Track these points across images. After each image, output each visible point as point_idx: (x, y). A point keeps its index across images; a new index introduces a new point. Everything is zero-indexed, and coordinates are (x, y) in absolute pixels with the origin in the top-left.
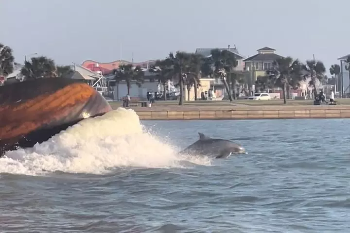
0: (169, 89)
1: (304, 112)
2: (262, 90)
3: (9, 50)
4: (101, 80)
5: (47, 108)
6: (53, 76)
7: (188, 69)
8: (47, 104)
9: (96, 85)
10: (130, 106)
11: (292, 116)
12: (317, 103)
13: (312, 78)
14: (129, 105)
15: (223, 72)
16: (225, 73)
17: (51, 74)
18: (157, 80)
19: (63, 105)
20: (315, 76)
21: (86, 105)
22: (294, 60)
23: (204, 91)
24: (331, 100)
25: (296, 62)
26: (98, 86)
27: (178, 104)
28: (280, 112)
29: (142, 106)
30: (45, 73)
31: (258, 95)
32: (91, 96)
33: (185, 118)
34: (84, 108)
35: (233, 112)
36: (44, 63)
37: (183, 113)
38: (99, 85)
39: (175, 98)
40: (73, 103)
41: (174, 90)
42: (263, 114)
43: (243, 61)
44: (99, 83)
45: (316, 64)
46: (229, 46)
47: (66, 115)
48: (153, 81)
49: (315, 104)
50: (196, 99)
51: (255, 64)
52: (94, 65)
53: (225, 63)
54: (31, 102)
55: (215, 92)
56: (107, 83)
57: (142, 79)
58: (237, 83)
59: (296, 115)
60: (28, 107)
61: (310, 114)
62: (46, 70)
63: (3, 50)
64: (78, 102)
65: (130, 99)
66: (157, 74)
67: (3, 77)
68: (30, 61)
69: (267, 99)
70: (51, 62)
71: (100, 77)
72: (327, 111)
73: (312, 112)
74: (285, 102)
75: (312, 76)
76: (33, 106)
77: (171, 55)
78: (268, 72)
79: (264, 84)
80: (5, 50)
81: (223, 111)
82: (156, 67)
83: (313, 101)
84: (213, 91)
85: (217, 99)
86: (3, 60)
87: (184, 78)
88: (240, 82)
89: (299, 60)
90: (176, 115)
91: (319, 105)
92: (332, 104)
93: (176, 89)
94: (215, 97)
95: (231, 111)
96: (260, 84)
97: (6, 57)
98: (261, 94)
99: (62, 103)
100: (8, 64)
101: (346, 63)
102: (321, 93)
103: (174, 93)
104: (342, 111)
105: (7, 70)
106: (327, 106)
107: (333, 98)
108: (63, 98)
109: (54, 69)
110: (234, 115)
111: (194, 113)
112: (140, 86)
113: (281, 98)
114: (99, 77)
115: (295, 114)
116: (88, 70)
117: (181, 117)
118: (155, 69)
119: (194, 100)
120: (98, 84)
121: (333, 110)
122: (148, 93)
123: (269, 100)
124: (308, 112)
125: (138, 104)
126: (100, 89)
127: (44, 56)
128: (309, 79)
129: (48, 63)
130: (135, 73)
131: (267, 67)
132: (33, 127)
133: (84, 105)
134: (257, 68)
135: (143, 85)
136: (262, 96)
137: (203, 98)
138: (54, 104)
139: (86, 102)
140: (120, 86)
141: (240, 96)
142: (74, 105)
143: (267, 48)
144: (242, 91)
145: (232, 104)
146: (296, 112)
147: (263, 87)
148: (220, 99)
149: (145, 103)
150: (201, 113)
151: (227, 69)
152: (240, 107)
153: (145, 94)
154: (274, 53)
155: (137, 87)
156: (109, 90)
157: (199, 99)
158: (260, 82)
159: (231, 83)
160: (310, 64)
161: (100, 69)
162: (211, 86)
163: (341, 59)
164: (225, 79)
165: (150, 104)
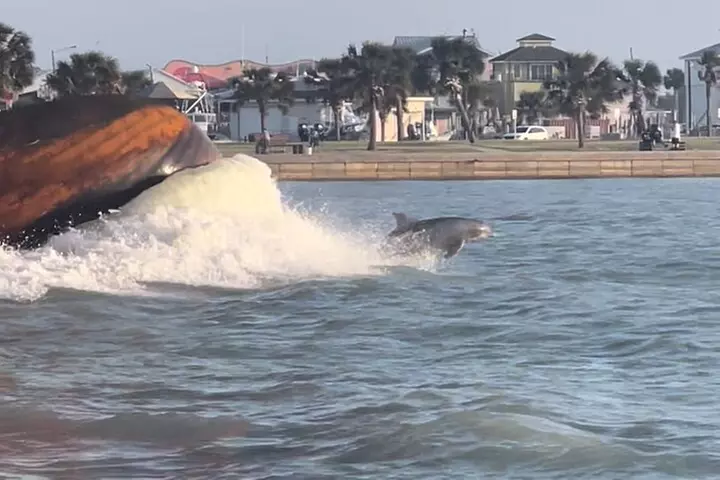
0: (343, 118)
1: (619, 164)
2: (530, 121)
3: (24, 40)
4: (203, 99)
5: (91, 157)
6: (114, 92)
7: (386, 78)
8: (92, 149)
9: (193, 110)
10: (271, 152)
11: (597, 173)
12: (646, 146)
13: (634, 97)
14: (267, 150)
15: (456, 83)
16: (460, 87)
17: (111, 87)
18: (321, 100)
19: (124, 151)
20: (640, 92)
21: (171, 150)
22: (600, 58)
23: (413, 123)
24: (675, 141)
25: (604, 64)
26: (198, 112)
27: (366, 147)
28: (572, 164)
29: (295, 152)
30: (98, 85)
31: (524, 130)
32: (181, 133)
33: (381, 176)
34: (166, 156)
35: (476, 164)
36: (96, 66)
37: (376, 166)
38: (200, 109)
39: (356, 136)
40: (145, 147)
41: (354, 121)
42: (538, 169)
43: (490, 61)
44: (199, 104)
45: (644, 67)
46: (465, 31)
47: (131, 170)
48: (314, 102)
49: (641, 150)
50: (399, 139)
51: (513, 67)
52: (189, 69)
53: (460, 66)
54: (60, 143)
55: (435, 124)
56: (216, 104)
57: (288, 97)
58: (480, 106)
59: (603, 171)
60: (53, 156)
61: (632, 168)
62: (101, 79)
63: (13, 40)
64: (153, 143)
65: (268, 138)
66: (322, 87)
67: (11, 94)
68: (69, 62)
69: (542, 138)
70: (112, 64)
71: (202, 93)
72: (666, 163)
73: (635, 164)
74: (581, 145)
75: (635, 92)
76: (64, 153)
77: (352, 50)
78: (547, 85)
79: (536, 108)
80: (17, 39)
81: (457, 162)
82: (318, 74)
83: (638, 142)
84: (431, 123)
85: (440, 139)
86: (13, 59)
87: (378, 95)
88: (486, 103)
89: (610, 60)
90: (361, 170)
91: (650, 150)
92: (676, 149)
93: (357, 118)
94: (436, 134)
95: (473, 162)
96: (527, 108)
97: (18, 54)
98: (530, 128)
99: (122, 146)
100: (23, 68)
101: (700, 66)
102: (655, 127)
103: (354, 125)
104: (696, 162)
105: (20, 81)
106: (666, 154)
107: (678, 135)
108: (124, 137)
109: (118, 78)
110: (481, 169)
111: (398, 166)
112: (285, 111)
113: (567, 136)
114: (199, 94)
115: (601, 168)
116: (177, 80)
117: (373, 174)
118: (317, 77)
119: (396, 140)
120: (197, 108)
121: (680, 161)
122: (301, 125)
123: (544, 141)
124: (628, 164)
125: (285, 149)
126: (200, 119)
127: (96, 51)
128: (628, 99)
129: (106, 66)
130: (277, 87)
131: (538, 74)
132: (64, 194)
133: (165, 150)
134: (517, 75)
135: (291, 110)
136: (530, 132)
137: (412, 136)
138: (107, 148)
139: (170, 144)
140: (244, 112)
141: (485, 132)
142: (145, 151)
143: (536, 35)
144: (489, 121)
145: (474, 148)
146: (604, 164)
147: (532, 115)
148: (446, 138)
149: (301, 146)
150: (413, 166)
151: (464, 78)
152: (490, 154)
153: (294, 128)
154: (552, 46)
155: (280, 112)
156: (220, 119)
157: (405, 139)
158: (527, 105)
159: (468, 106)
160: (632, 67)
161: (201, 77)
162: (428, 112)
163: (688, 59)
164: (459, 97)
165: (310, 149)
